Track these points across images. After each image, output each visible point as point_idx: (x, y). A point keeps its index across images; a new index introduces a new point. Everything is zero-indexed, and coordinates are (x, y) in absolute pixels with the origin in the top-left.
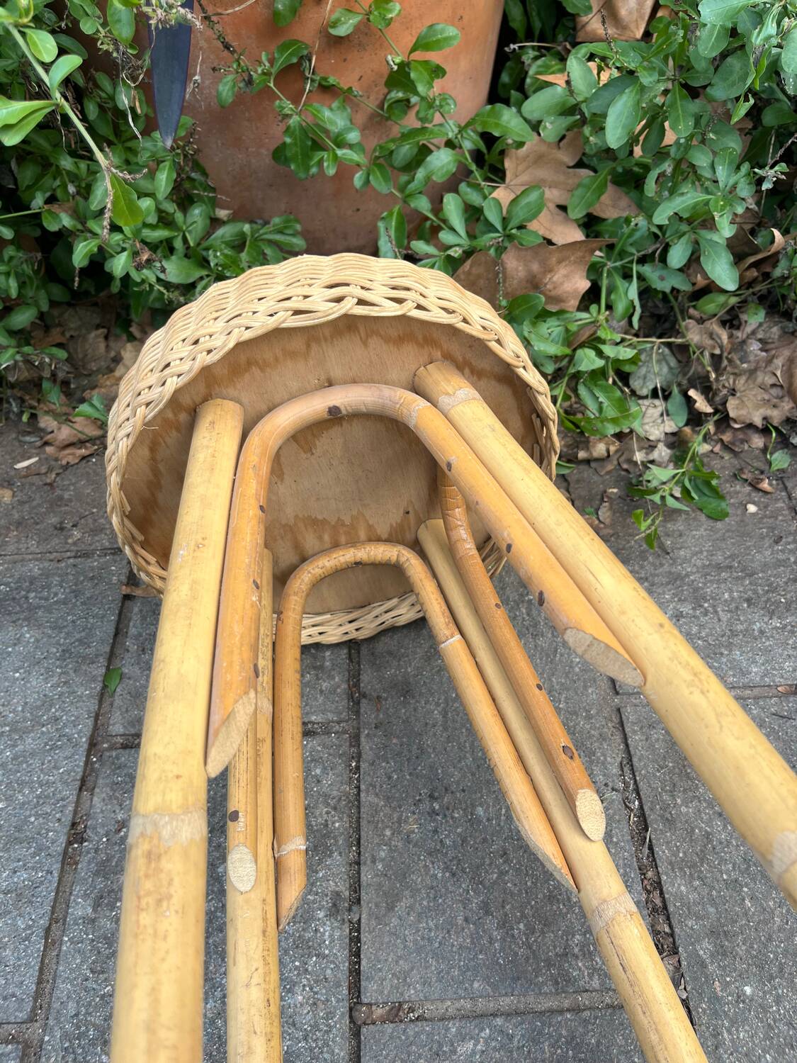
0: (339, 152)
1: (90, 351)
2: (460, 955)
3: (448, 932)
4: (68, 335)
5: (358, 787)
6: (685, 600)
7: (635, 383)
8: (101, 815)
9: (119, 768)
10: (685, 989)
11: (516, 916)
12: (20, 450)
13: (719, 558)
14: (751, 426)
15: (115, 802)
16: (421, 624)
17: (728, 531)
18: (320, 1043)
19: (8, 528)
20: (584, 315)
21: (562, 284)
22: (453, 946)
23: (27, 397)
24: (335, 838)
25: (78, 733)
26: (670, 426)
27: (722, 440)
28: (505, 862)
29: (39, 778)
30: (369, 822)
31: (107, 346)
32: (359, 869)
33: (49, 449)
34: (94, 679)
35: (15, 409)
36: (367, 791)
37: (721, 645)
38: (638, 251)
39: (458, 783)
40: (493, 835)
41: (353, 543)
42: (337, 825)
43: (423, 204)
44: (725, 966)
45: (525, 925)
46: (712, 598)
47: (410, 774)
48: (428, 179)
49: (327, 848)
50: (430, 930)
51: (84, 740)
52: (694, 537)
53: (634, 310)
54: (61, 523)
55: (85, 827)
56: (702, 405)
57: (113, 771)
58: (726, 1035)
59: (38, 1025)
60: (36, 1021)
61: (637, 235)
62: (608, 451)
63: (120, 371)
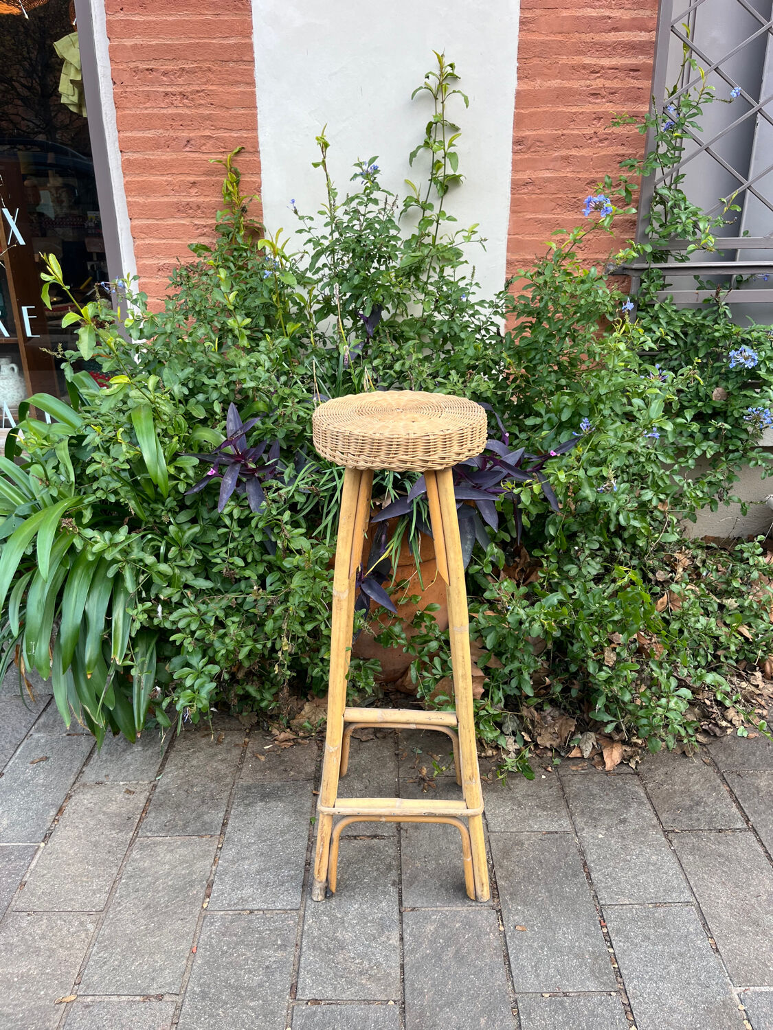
0: (398, 640)
2: (433, 897)
3: (429, 891)
5: (400, 854)
7: (505, 730)
12: (264, 742)
13: (529, 792)
14: (546, 748)
18: (390, 915)
19: (266, 770)
20: (483, 701)
22: (431, 895)
23: (269, 722)
24: (393, 867)
25: (304, 835)
26: (517, 747)
27: (536, 752)
29: (293, 846)
30: (404, 863)
31: (298, 703)
34: (306, 819)
35: (265, 725)
36: (404, 855)
39: (433, 854)
42: (394, 863)
43: (426, 659)
46: (525, 805)
47: (418, 851)
48: (429, 651)
50: (424, 891)
51: (306, 837)
52: (521, 785)
53: (502, 701)
54: (286, 769)
55: (310, 861)
56: (527, 738)
59: (302, 911)
61: (501, 674)
62: (493, 754)
63: (303, 713)
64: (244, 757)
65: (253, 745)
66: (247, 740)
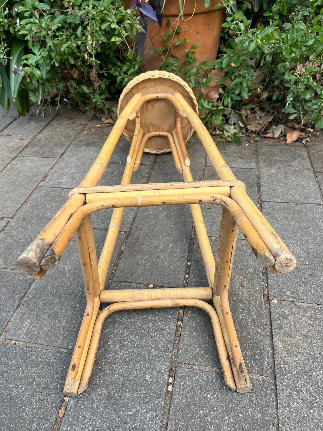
0: (172, 67)
7: (230, 122)
14: (252, 131)
16: (170, 153)
17: (240, 148)
21: (213, 95)
26: (235, 130)
33: (103, 124)
38: (231, 92)
41: (159, 131)
53: (229, 104)
56: (242, 125)
64: (84, 129)
65: (90, 125)
66: (88, 123)
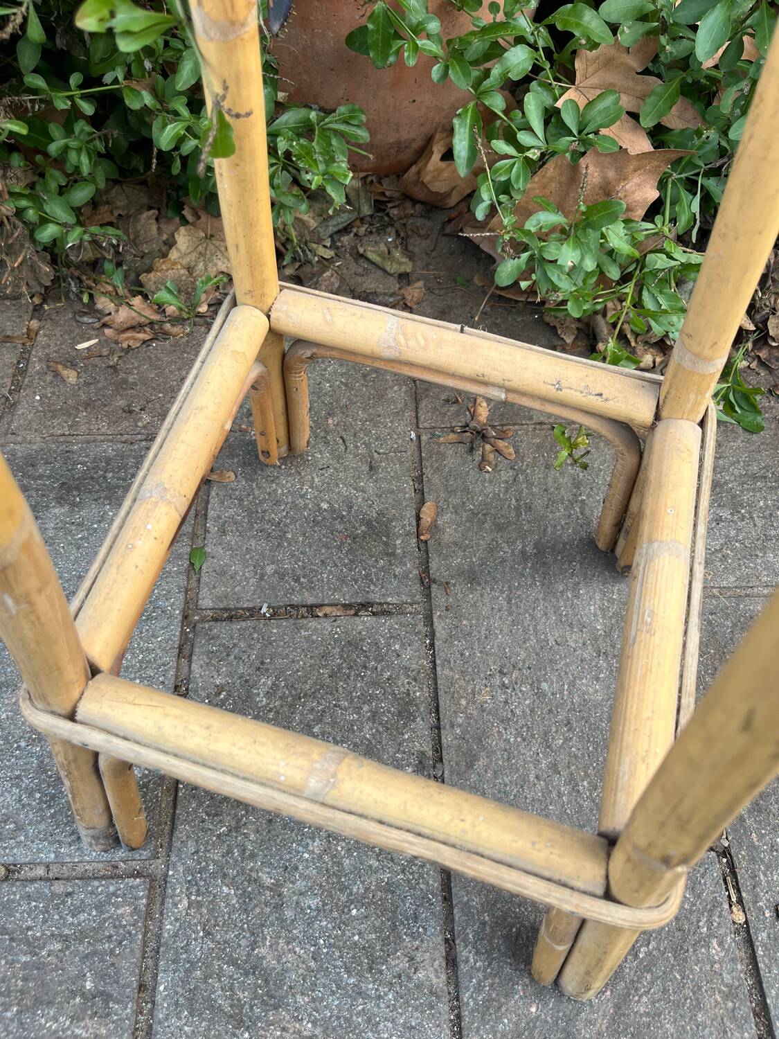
0: (419, 42)
1: (142, 232)
2: (533, 806)
3: (522, 787)
4: (116, 214)
5: (434, 662)
6: (724, 506)
8: (201, 680)
9: (213, 638)
10: (727, 838)
11: (580, 775)
12: (77, 331)
13: (755, 468)
15: (213, 668)
17: (762, 444)
18: (416, 876)
19: (77, 409)
20: (650, 226)
21: (633, 193)
22: (526, 798)
23: (84, 278)
24: (416, 705)
25: (171, 606)
27: (759, 357)
28: (568, 730)
29: (139, 644)
30: (446, 692)
31: (159, 228)
32: (440, 733)
33: (107, 331)
34: (180, 557)
35: (74, 289)
36: (443, 666)
37: (756, 548)
38: (706, 165)
39: (524, 661)
40: (557, 707)
42: (418, 694)
43: (497, 103)
44: (760, 821)
45: (588, 783)
46: (749, 505)
47: (481, 652)
48: (504, 76)
49: (411, 714)
50: (506, 785)
51: (177, 612)
52: (731, 448)
53: (695, 224)
54: (129, 406)
55: (187, 689)
56: (746, 323)
57: (207, 641)
58: (762, 877)
59: (160, 861)
60: (158, 858)
61: (708, 148)
62: (654, 362)
63: (174, 255)
64: (23, 372)
65: (48, 340)
66: (35, 324)
